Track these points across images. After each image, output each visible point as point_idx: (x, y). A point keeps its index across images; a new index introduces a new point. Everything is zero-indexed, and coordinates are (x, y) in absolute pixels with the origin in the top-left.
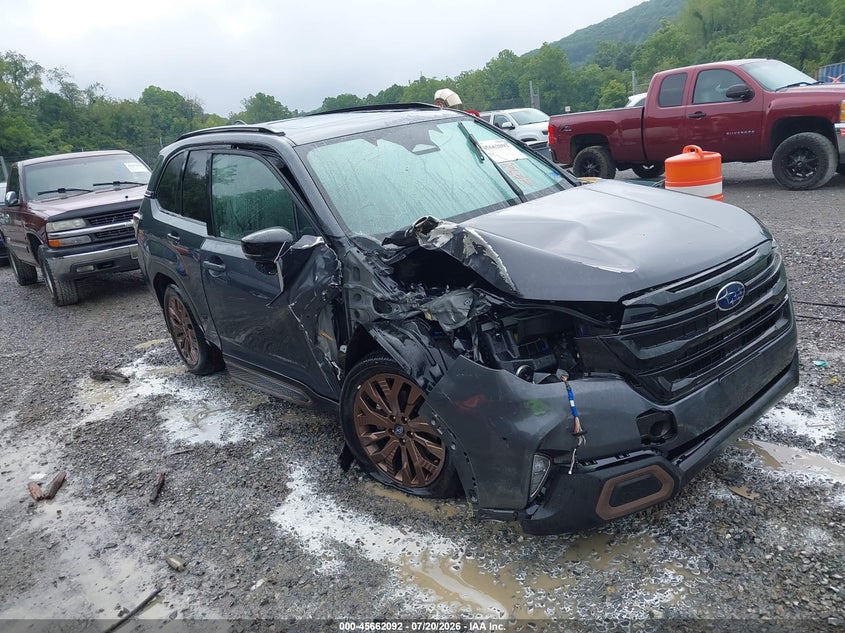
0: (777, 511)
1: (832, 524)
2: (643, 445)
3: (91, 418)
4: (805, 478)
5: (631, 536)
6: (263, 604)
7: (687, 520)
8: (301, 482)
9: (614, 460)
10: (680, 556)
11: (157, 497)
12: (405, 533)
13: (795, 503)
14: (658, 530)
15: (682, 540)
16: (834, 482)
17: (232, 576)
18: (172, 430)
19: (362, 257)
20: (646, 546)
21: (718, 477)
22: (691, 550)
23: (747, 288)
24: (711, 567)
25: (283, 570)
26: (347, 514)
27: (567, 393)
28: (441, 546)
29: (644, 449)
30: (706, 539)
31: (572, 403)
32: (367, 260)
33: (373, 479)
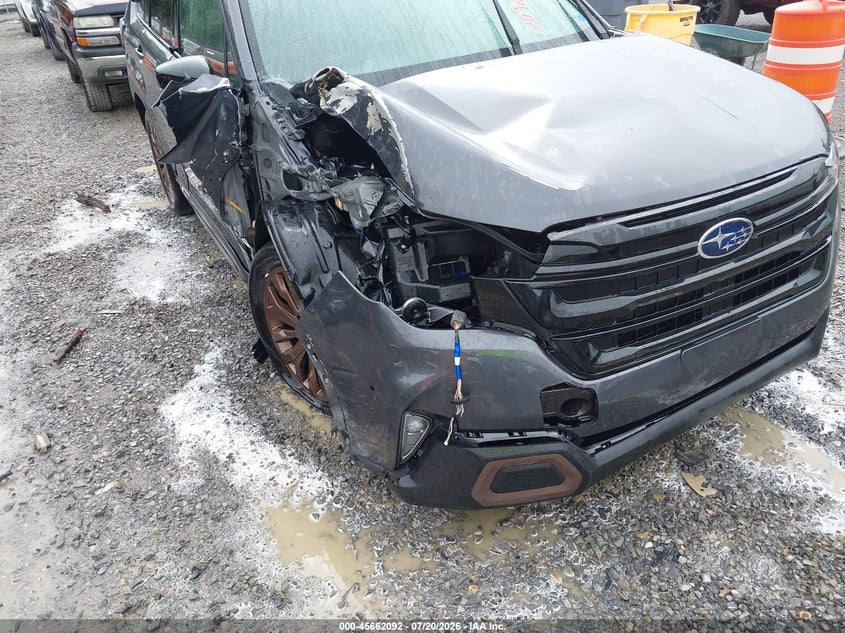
0: (727, 520)
1: (790, 557)
2: (547, 426)
3: (53, 249)
4: (786, 480)
5: (533, 517)
6: (97, 516)
7: (609, 510)
8: (209, 367)
9: (505, 436)
10: (577, 559)
11: (64, 357)
12: (283, 455)
13: (756, 515)
14: (568, 517)
15: (588, 539)
16: (822, 493)
17: (87, 471)
18: (118, 277)
19: (270, 112)
20: (544, 536)
21: (676, 455)
22: (595, 556)
23: (757, 229)
24: (608, 585)
25: (138, 477)
26: (236, 419)
27: (453, 347)
28: (314, 482)
29: (547, 430)
30: (619, 543)
31: (457, 361)
32: (277, 116)
33: (283, 379)
